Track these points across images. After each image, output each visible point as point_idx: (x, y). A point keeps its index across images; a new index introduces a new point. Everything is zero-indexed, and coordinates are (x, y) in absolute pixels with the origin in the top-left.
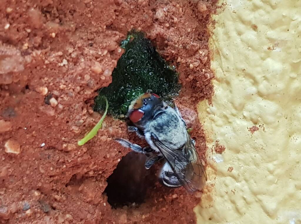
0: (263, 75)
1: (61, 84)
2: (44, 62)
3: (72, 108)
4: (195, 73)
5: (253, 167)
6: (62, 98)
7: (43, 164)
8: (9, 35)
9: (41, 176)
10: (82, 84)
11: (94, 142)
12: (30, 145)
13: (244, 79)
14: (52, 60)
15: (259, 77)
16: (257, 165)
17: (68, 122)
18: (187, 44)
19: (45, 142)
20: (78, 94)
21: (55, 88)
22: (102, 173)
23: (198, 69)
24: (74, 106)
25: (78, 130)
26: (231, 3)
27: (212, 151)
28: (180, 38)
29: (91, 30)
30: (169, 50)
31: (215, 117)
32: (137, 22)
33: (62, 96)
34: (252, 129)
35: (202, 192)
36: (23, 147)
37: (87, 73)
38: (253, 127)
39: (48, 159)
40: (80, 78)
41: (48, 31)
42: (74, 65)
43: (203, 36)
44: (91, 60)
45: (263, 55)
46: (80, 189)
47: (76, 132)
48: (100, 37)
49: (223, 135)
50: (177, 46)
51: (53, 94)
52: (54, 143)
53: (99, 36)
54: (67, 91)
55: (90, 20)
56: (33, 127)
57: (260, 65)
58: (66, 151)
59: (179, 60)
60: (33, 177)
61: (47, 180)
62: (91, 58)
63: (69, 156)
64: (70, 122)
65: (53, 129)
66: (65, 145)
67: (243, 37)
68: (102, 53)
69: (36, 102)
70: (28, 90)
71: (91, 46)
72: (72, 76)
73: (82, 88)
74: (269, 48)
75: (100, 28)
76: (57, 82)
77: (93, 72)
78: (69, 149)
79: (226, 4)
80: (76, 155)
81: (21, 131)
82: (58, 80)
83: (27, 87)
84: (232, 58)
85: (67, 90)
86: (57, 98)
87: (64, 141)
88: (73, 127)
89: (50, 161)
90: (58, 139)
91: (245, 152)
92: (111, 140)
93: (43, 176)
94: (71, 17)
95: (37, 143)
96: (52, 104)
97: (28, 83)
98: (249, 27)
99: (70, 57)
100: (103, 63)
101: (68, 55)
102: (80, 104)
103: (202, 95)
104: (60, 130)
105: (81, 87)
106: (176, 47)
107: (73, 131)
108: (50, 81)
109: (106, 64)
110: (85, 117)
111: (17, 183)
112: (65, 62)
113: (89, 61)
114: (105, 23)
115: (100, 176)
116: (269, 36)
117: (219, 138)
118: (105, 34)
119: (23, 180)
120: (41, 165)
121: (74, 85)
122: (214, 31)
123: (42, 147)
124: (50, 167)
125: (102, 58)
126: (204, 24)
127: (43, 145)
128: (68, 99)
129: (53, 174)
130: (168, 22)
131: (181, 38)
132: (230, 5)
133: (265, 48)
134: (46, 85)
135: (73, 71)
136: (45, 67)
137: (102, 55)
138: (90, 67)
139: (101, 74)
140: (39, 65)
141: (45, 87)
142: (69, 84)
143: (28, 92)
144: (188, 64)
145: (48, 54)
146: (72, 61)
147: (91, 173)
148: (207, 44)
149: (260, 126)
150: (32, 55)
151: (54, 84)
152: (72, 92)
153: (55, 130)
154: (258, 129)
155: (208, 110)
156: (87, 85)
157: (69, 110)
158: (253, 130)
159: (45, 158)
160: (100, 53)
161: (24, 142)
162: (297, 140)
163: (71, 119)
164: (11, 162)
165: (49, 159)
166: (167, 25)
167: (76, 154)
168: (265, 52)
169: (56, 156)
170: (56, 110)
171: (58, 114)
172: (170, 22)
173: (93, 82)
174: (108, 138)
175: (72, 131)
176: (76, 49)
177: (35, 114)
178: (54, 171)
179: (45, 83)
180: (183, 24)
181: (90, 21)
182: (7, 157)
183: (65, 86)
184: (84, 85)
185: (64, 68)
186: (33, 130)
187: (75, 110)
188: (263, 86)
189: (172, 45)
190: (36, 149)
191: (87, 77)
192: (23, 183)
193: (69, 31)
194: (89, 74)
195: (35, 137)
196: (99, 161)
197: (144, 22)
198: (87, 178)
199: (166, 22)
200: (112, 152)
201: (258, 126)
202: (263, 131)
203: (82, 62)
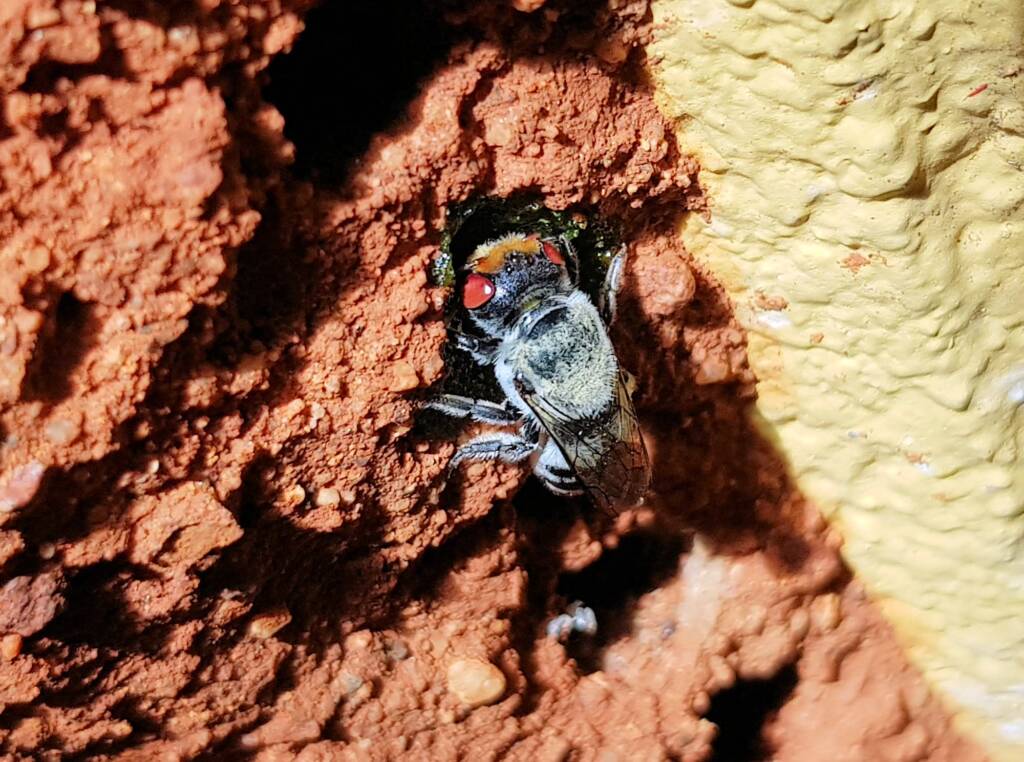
0: (844, 158)
5: (879, 332)
6: (342, 479)
10: (379, 429)
13: (790, 166)
14: (286, 435)
15: (832, 163)
18: (602, 158)
26: (691, 15)
27: (753, 309)
31: (736, 245)
33: (343, 475)
34: (851, 263)
35: (754, 382)
37: (383, 403)
38: (852, 256)
40: (369, 422)
44: (380, 374)
45: (828, 117)
48: (376, 301)
49: (771, 277)
51: (317, 484)
53: (373, 301)
54: (350, 461)
57: (826, 139)
62: (379, 369)
68: (400, 337)
72: (347, 429)
74: (843, 102)
76: (318, 461)
77: (397, 392)
79: (677, 19)
84: (740, 130)
85: (349, 459)
86: (330, 485)
91: (845, 304)
96: (325, 504)
100: (410, 353)
102: (391, 460)
109: (420, 351)
110: (416, 473)
113: (377, 378)
116: (834, 81)
117: (762, 285)
121: (361, 441)
125: (404, 347)
128: (361, 473)
131: (581, 156)
132: (692, 22)
133: (831, 103)
134: (294, 481)
135: (345, 419)
137: (402, 342)
141: (294, 488)
142: (349, 445)
144: (620, 190)
145: (269, 429)
148: (652, 107)
149: (870, 255)
150: (234, 464)
152: (362, 456)
154: (868, 262)
155: (708, 231)
158: (854, 264)
162: (980, 239)
166: (534, 148)
168: (834, 111)
170: (342, 510)
179: (291, 480)
188: (853, 178)
194: (389, 401)
199: (527, 144)
202: (883, 266)
203: (358, 386)
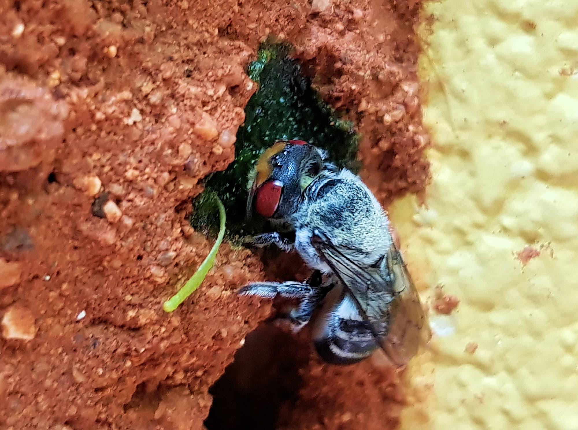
0: (550, 132)
1: (128, 167)
2: (93, 116)
3: (152, 224)
4: (393, 134)
6: (129, 201)
7: (81, 361)
8: (22, 52)
9: (77, 389)
10: (174, 166)
11: (193, 303)
12: (54, 316)
13: (502, 144)
14: (110, 111)
15: (538, 138)
16: (537, 334)
17: (140, 258)
18: (379, 70)
19: (86, 309)
20: (164, 191)
21: (114, 178)
22: (203, 375)
23: (400, 125)
24: (156, 219)
25: (164, 276)
27: (427, 309)
28: (365, 55)
29: (186, 39)
30: (344, 85)
31: (434, 234)
32: (277, 20)
33: (131, 196)
34: (523, 255)
35: (403, 403)
36: (40, 322)
37: (185, 140)
38: (526, 249)
39: (92, 348)
40: (170, 151)
41: (103, 40)
42: (154, 122)
43: (404, 51)
44: (192, 108)
45: (549, 87)
46: (157, 415)
47: (160, 281)
48: (206, 55)
50: (361, 73)
51: (109, 193)
52: (108, 309)
53: (205, 53)
54: (141, 185)
55: (185, 14)
56: (63, 274)
58: (133, 327)
59: (363, 105)
60: (58, 395)
61: (89, 398)
62: (193, 103)
63: (141, 338)
64: (144, 257)
65: (108, 276)
66: (131, 313)
67: (501, 48)
68: (215, 93)
69: (72, 214)
70: (54, 185)
71: (188, 76)
72: (152, 148)
73: (173, 176)
74: (563, 72)
75: (207, 35)
76: (120, 164)
77: (199, 137)
78: (143, 321)
80: (157, 336)
81: (37, 284)
82: (122, 158)
83: (52, 178)
84: (475, 98)
85: (141, 181)
86: (118, 201)
87: (129, 305)
88: (154, 270)
89: (98, 354)
90: (116, 298)
91: (507, 306)
92: (229, 297)
93: (81, 389)
94: (143, 8)
95: (69, 312)
96: (109, 216)
97: (54, 169)
98: (515, 26)
99: (145, 102)
100: (217, 115)
101: (141, 98)
102: (167, 214)
103: (402, 184)
104: (123, 279)
105: (170, 172)
106: (359, 75)
107: (151, 279)
108: (104, 160)
109: (223, 117)
110: (179, 245)
111: (25, 412)
112: (136, 115)
113: (189, 112)
114: (217, 21)
115: (198, 382)
116: (563, 45)
117: (444, 280)
118: (217, 47)
119: (37, 403)
120: (76, 363)
121: (156, 170)
122: (431, 38)
123: (78, 322)
124: (97, 368)
125: (215, 104)
126: (407, 23)
127: (82, 314)
128: (144, 204)
129: (105, 384)
130: (341, 19)
131: (368, 56)
133: (555, 71)
134: (97, 171)
135: (154, 136)
136: (94, 127)
137: (215, 98)
138: (193, 124)
139: (215, 141)
140: (81, 125)
141: (94, 176)
142: (146, 166)
143: (57, 190)
144: (380, 114)
145: (100, 97)
146: (151, 112)
147: (180, 377)
149: (542, 246)
150: (68, 99)
151: (112, 169)
152: (152, 187)
153: (111, 278)
154: (537, 254)
155: (416, 217)
156: (185, 170)
157: (144, 228)
158: (526, 256)
159: (87, 347)
160: (211, 92)
161: (43, 312)
163: (149, 250)
164: (15, 361)
165: (95, 347)
166: (340, 26)
167: (157, 333)
168: (555, 80)
169: (109, 340)
170: (118, 231)
171: (122, 239)
172: (344, 20)
173: (197, 161)
174: (224, 292)
175: (149, 278)
176: (158, 83)
177: (70, 241)
178: (107, 376)
179: (95, 167)
180: (370, 25)
181: (184, 19)
182: (5, 348)
183: (137, 173)
184: (177, 169)
185: (134, 128)
186: (64, 282)
187: (157, 228)
188: (550, 157)
189: (352, 72)
190: (68, 326)
191: (185, 149)
192: (37, 411)
193: (141, 41)
194: (190, 142)
195: (67, 297)
196: (204, 346)
197: (293, 19)
198: (170, 388)
199: (337, 19)
200: (232, 324)
201: (536, 247)
202: (550, 257)
203: (172, 114)
